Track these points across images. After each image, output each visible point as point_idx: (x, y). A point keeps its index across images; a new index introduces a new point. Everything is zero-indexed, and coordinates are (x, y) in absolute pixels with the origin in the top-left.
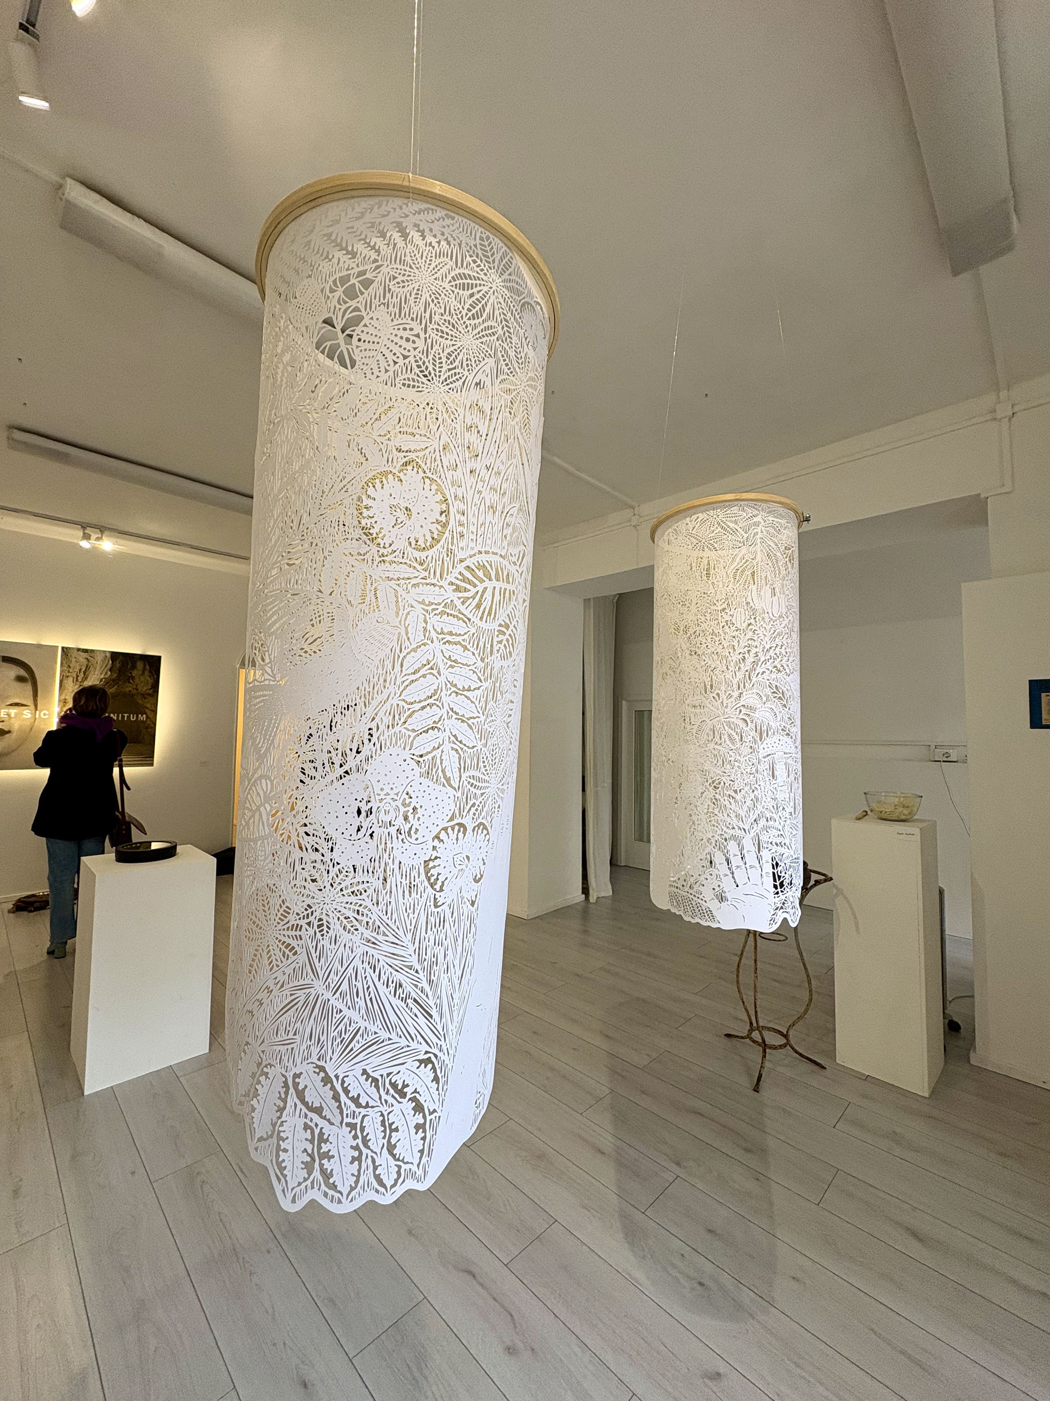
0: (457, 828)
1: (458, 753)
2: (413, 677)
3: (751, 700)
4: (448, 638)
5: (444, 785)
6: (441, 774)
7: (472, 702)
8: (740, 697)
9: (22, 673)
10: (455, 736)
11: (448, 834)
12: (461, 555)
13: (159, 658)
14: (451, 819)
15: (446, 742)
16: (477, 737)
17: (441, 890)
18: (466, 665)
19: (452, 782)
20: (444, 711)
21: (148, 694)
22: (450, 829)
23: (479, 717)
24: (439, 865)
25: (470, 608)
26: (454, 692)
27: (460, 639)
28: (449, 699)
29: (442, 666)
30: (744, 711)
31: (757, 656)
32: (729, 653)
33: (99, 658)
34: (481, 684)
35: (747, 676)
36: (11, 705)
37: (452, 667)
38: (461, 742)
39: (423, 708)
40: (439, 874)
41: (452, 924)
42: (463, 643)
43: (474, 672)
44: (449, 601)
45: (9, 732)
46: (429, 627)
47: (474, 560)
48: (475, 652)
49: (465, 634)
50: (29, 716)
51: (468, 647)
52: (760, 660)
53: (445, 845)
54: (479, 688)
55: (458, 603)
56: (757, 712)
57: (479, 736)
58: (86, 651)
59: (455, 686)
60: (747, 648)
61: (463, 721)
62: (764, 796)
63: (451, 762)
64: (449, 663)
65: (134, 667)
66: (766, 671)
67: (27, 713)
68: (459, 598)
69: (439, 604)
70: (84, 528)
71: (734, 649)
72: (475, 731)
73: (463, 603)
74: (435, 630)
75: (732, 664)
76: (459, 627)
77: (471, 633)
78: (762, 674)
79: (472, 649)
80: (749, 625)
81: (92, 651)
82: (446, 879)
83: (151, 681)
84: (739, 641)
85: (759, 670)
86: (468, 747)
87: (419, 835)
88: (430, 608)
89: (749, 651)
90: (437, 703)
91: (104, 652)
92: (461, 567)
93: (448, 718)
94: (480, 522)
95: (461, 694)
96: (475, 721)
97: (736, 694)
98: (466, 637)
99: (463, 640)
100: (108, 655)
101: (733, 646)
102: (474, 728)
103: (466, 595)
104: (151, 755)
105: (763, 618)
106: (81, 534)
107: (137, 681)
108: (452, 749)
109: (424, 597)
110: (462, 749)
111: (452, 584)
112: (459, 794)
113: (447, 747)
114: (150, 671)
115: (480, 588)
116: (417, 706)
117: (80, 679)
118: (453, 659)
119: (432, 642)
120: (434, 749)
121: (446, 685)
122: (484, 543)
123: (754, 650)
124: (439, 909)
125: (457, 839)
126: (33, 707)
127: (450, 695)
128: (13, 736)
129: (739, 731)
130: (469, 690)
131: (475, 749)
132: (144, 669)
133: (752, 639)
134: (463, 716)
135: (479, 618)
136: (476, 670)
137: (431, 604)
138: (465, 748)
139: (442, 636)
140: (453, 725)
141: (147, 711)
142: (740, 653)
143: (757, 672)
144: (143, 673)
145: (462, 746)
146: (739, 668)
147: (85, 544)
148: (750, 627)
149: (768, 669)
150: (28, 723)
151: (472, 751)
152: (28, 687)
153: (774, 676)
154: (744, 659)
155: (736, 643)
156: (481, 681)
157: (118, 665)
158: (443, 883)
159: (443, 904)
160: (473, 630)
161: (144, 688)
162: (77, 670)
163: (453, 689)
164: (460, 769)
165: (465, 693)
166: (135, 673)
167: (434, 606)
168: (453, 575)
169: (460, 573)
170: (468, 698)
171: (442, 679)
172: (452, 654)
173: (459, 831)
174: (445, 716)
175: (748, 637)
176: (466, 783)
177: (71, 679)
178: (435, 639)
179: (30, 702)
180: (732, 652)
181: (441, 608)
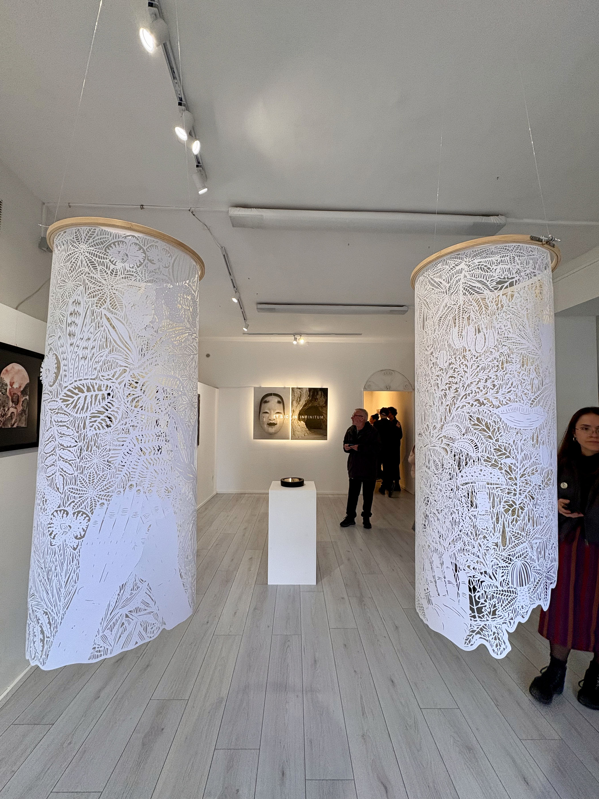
0: (62, 511)
1: (63, 476)
2: (47, 442)
3: (451, 431)
4: (60, 424)
5: (56, 491)
6: (55, 486)
7: (72, 453)
8: (442, 429)
9: (279, 399)
10: (62, 469)
11: (58, 514)
12: (65, 385)
13: (327, 389)
14: (59, 507)
15: (57, 471)
16: (75, 469)
17: (54, 539)
18: (69, 435)
19: (60, 490)
20: (57, 457)
21: (324, 406)
22: (59, 511)
23: (76, 460)
24: (53, 527)
25: (70, 408)
26: (62, 448)
27: (65, 424)
28: (59, 452)
29: (57, 437)
30: (445, 441)
31: (457, 391)
32: (435, 390)
33: (304, 391)
34: (77, 444)
35: (448, 410)
36: (276, 413)
37: (61, 437)
38: (65, 472)
39: (50, 455)
40: (53, 531)
41: (60, 556)
42: (67, 425)
43: (73, 438)
44: (60, 407)
45: (276, 424)
46: (53, 420)
47: (73, 385)
48: (73, 429)
49: (68, 421)
50: (282, 417)
51: (69, 427)
52: (459, 395)
53: (56, 519)
54: (75, 446)
55: (64, 407)
56: (456, 443)
57: (76, 469)
58: (300, 388)
59: (63, 446)
60: (448, 385)
61: (66, 462)
62: (461, 520)
63: (59, 481)
64: (60, 435)
65: (317, 394)
66: (467, 404)
67: (281, 416)
68: (64, 405)
69: (56, 409)
70: (294, 336)
71: (438, 387)
72: (73, 466)
73: (66, 407)
74: (55, 421)
75: (437, 400)
76: (65, 418)
77: (71, 420)
78: (462, 407)
79: (71, 428)
80: (450, 364)
81: (302, 388)
82: (57, 534)
83: (324, 400)
84: (441, 380)
85: (459, 404)
86: (69, 474)
87: (47, 512)
88: (53, 412)
89: (449, 388)
90: (54, 453)
91: (306, 388)
92: (65, 391)
93: (59, 460)
94: (76, 366)
95: (66, 449)
96: (73, 462)
97: (439, 426)
98: (68, 422)
99: (67, 424)
100: (308, 389)
101: (438, 384)
102: (72, 465)
103: (68, 403)
104: (326, 435)
105: (464, 356)
106: (293, 338)
107: (319, 400)
108: (60, 474)
109: (51, 407)
110: (65, 475)
111: (61, 399)
112: (63, 496)
113: (58, 474)
114: (324, 396)
115: (76, 398)
116: (48, 455)
117: (298, 401)
118: (62, 433)
119: (53, 426)
120: (53, 474)
121: (58, 445)
122: (78, 376)
123: (454, 386)
124: (53, 547)
125: (63, 517)
126: (283, 414)
127: (60, 450)
128: (278, 425)
129: (441, 458)
130: (70, 447)
131: (73, 475)
132: (322, 394)
133: (452, 377)
134: (67, 459)
135: (75, 412)
136: (74, 437)
137: (53, 409)
138: (67, 474)
139: (58, 423)
140: (61, 464)
141: (324, 414)
142: (442, 390)
143: (457, 406)
144: (321, 397)
145: (65, 473)
146: (442, 403)
147: (295, 343)
148: (451, 366)
149: (469, 403)
150: (282, 420)
151: (71, 476)
152: (281, 405)
153: (474, 409)
154: (445, 395)
155: (439, 382)
156: (76, 442)
157: (311, 394)
158: (55, 535)
159: (55, 545)
160: (72, 419)
161: (322, 404)
162: (297, 397)
163: (62, 447)
164: (63, 484)
165: (68, 449)
166: (318, 397)
167: (54, 411)
168: (62, 395)
169: (65, 393)
170: (69, 451)
171: (57, 443)
172: (61, 431)
173: (64, 513)
174: (57, 460)
175: (449, 374)
176: (67, 491)
177: (295, 401)
178: (55, 425)
179: (282, 412)
180: (436, 389)
181: (57, 411)
